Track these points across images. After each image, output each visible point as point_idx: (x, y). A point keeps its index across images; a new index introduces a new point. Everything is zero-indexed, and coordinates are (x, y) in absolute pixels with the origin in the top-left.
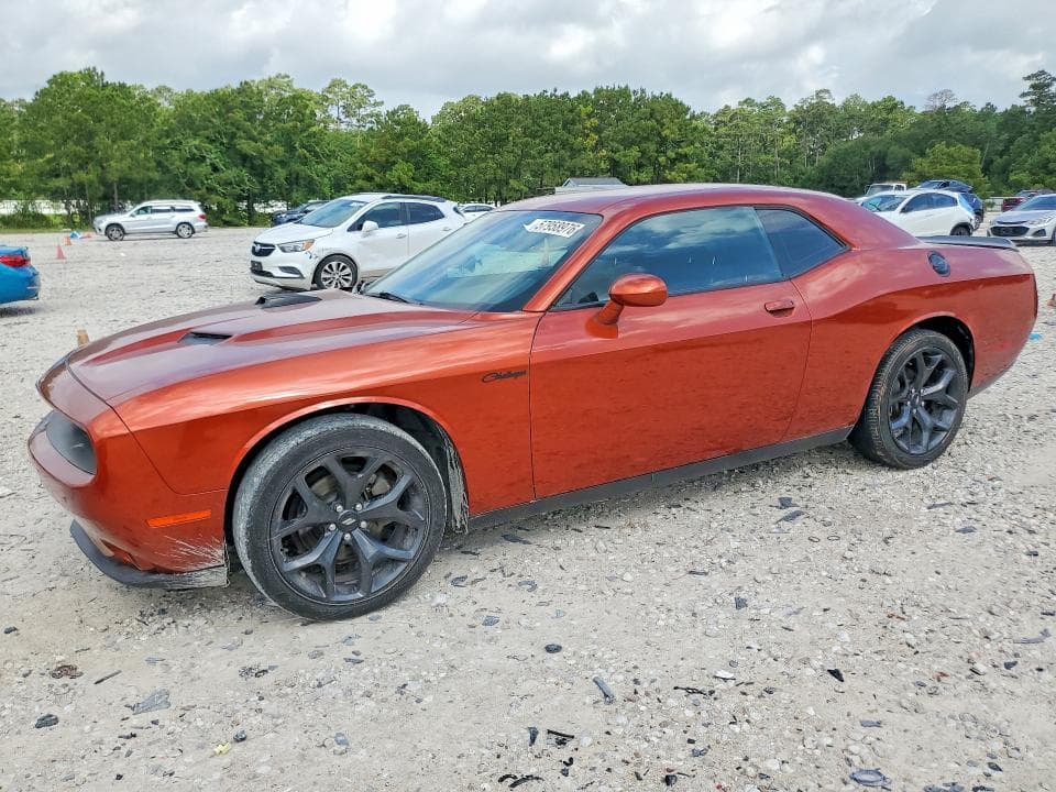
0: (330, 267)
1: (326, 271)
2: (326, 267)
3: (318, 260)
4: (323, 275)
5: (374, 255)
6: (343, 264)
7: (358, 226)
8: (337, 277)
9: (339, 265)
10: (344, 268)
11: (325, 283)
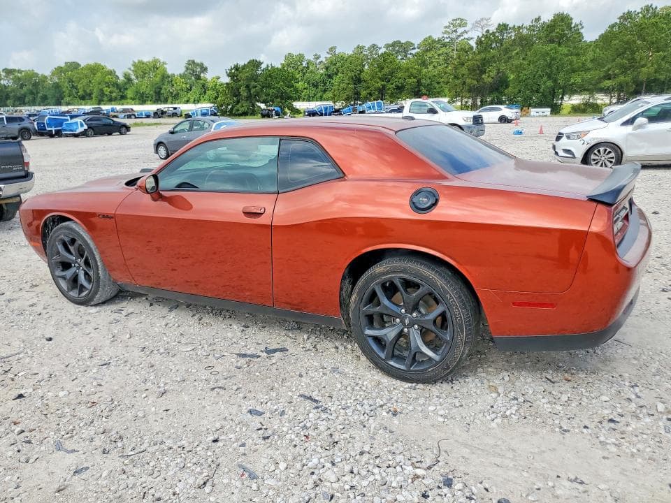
0: (599, 151)
1: (595, 154)
2: (596, 152)
3: (589, 146)
4: (593, 157)
5: (641, 144)
6: (609, 150)
7: (630, 122)
8: (603, 158)
9: (606, 150)
10: (610, 152)
11: (593, 163)
